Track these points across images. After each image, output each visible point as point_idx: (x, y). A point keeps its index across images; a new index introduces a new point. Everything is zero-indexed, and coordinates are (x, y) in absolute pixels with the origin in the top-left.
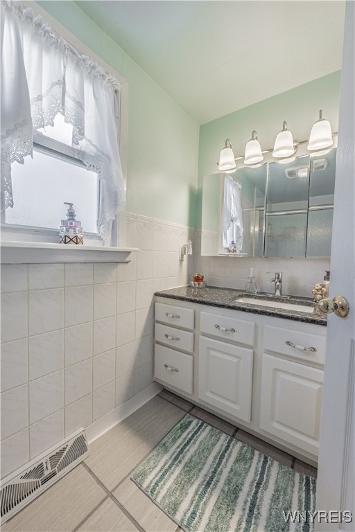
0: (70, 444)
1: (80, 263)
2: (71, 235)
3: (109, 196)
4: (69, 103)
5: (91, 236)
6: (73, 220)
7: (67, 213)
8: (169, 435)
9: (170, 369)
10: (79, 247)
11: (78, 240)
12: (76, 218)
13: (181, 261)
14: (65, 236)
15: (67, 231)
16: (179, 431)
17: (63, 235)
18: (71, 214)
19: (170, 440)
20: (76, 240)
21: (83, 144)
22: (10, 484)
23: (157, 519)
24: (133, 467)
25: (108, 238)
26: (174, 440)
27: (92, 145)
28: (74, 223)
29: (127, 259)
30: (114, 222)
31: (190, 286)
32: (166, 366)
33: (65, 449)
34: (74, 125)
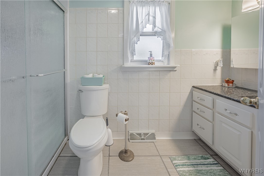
0: (150, 133)
1: (155, 71)
2: (151, 62)
3: (166, 45)
4: (151, 18)
5: (159, 61)
6: (151, 57)
7: (150, 54)
8: (193, 156)
9: (200, 127)
10: (153, 66)
11: (153, 63)
12: (152, 56)
13: (215, 70)
14: (149, 62)
15: (149, 60)
16: (200, 158)
17: (148, 62)
18: (151, 55)
19: (193, 158)
20: (152, 64)
21: (156, 29)
22: (133, 133)
23: (175, 174)
24: (171, 155)
25: (166, 61)
26: (195, 159)
27: (159, 28)
28: (151, 58)
29: (175, 69)
30: (169, 55)
31: (222, 86)
32: (198, 125)
33: (148, 134)
34: (153, 25)
